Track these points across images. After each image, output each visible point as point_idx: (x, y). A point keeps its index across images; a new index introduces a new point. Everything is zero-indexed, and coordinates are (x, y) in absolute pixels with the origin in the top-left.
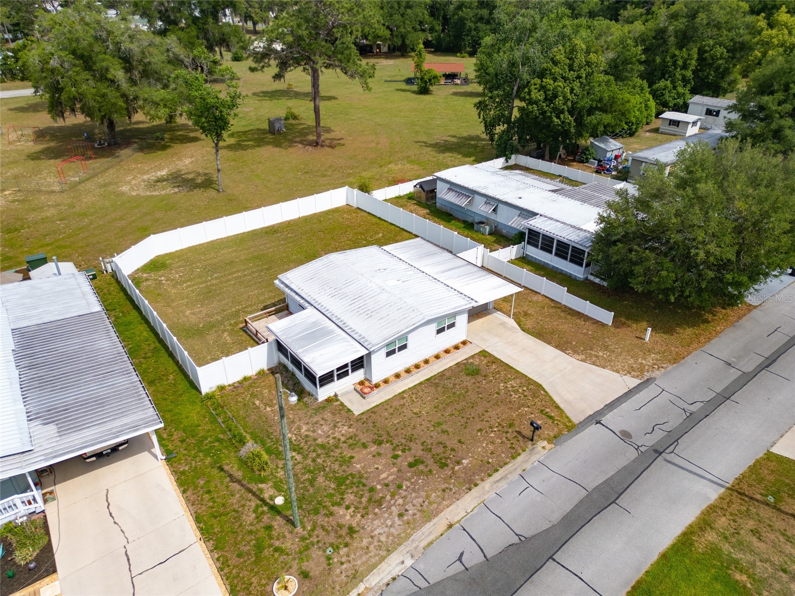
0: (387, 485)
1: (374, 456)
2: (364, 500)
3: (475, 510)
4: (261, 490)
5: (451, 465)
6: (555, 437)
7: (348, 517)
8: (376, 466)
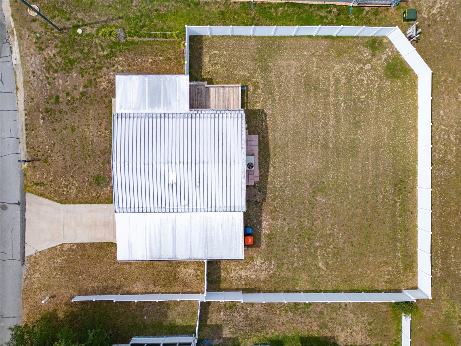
0: (54, 79)
1: (76, 86)
2: (53, 65)
3: (16, 104)
4: (93, 28)
5: (44, 114)
6: (25, 174)
7: (49, 52)
8: (69, 82)
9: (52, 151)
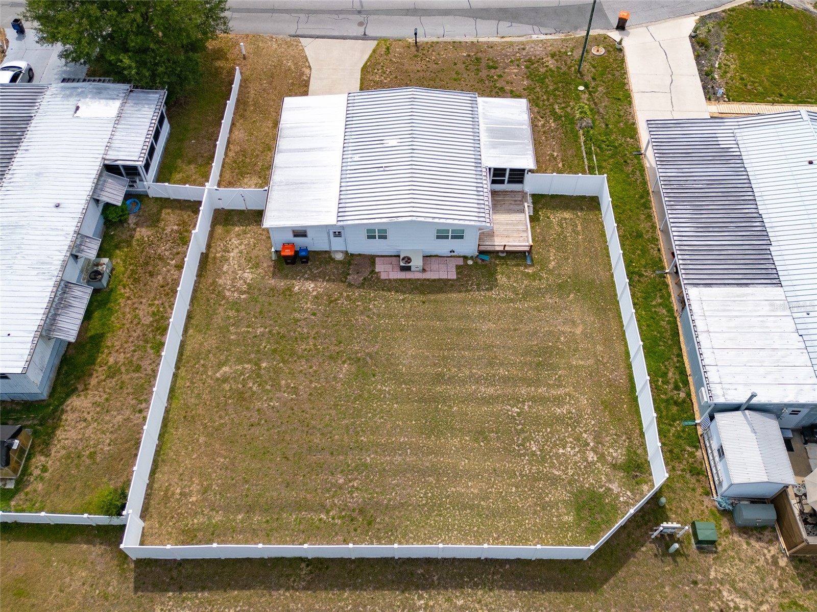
0: (518, 66)
1: (512, 83)
2: (535, 65)
3: (484, 36)
4: (588, 100)
5: (474, 57)
6: (400, 40)
7: (550, 62)
8: (515, 77)
9: (429, 61)
